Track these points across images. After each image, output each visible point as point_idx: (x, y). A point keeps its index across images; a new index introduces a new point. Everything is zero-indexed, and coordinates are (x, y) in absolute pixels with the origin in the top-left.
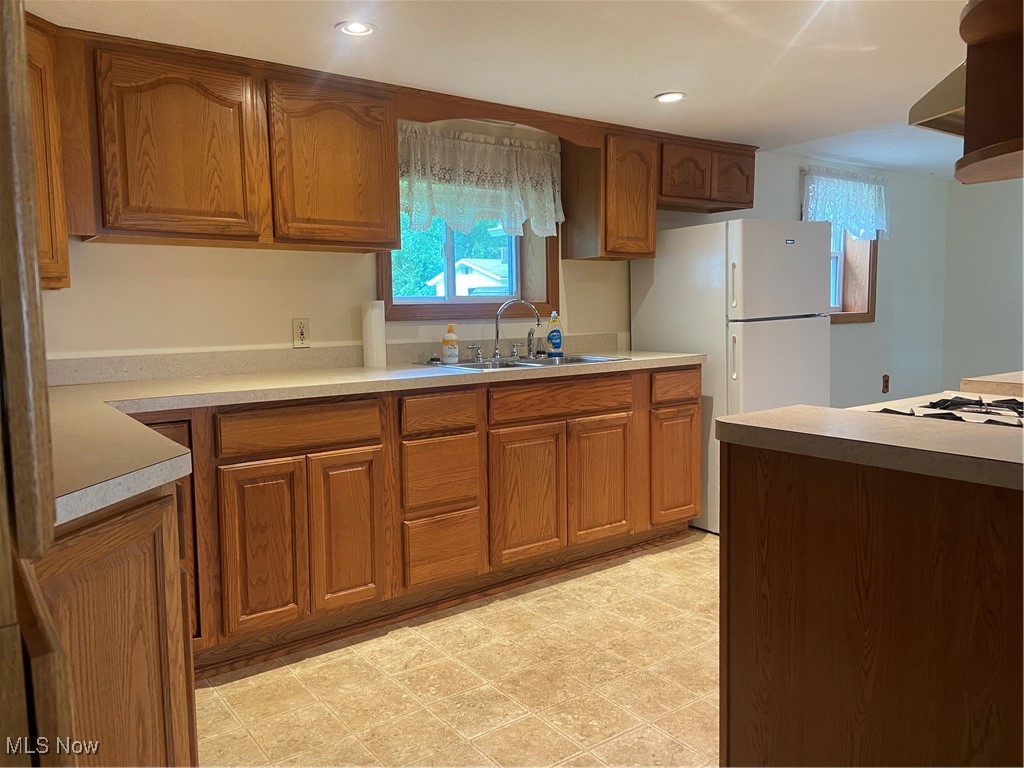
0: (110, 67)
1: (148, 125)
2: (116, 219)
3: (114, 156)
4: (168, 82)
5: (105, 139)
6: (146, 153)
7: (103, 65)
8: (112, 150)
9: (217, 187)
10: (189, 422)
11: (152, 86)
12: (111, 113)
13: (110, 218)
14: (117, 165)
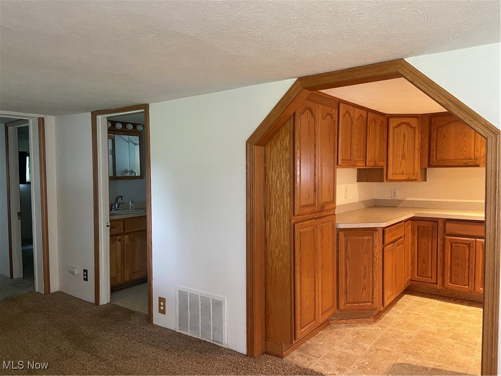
0: (434, 122)
1: (444, 136)
2: (433, 163)
3: (434, 146)
4: (451, 122)
5: (432, 141)
6: (443, 144)
7: (433, 121)
8: (433, 144)
9: (465, 151)
10: (437, 222)
11: (447, 124)
12: (434, 134)
13: (431, 163)
14: (435, 148)
